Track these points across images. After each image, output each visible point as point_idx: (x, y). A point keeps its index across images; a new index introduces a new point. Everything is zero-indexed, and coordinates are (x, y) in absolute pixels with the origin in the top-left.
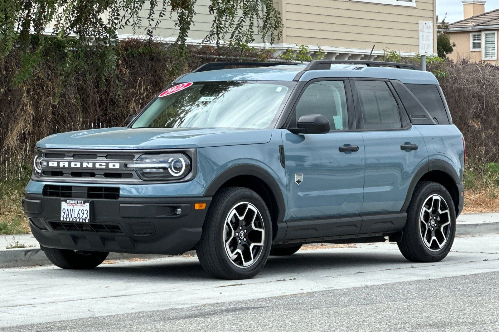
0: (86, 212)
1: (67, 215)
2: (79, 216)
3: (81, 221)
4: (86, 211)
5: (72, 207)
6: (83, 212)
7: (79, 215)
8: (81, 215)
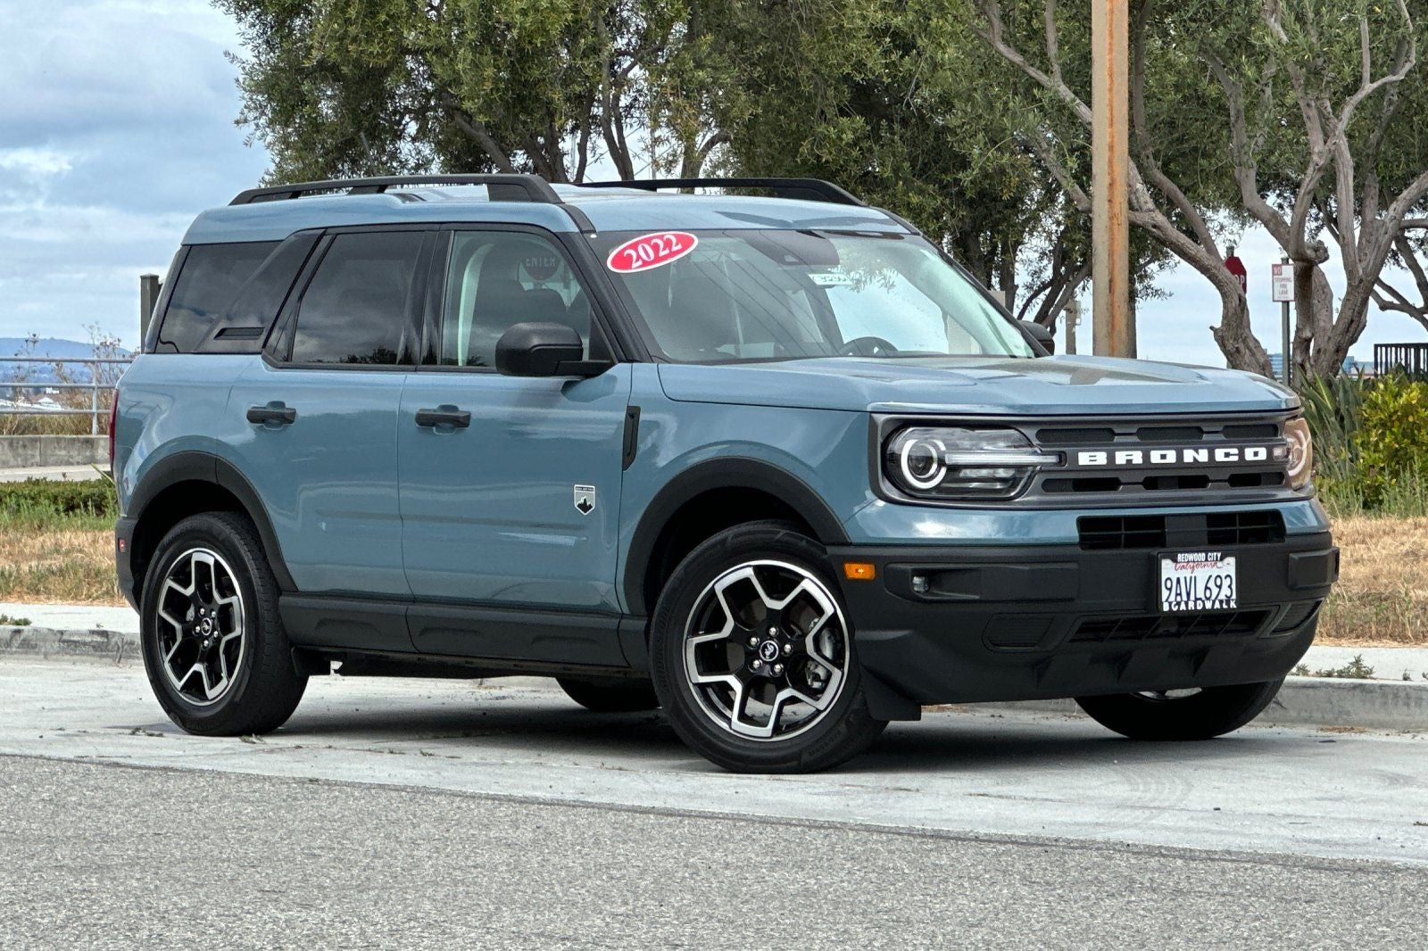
0: (1226, 582)
1: (1177, 595)
2: (1208, 595)
3: (1217, 605)
4: (1228, 579)
5: (1190, 570)
6: (1219, 583)
7: (1208, 591)
8: (1215, 591)
